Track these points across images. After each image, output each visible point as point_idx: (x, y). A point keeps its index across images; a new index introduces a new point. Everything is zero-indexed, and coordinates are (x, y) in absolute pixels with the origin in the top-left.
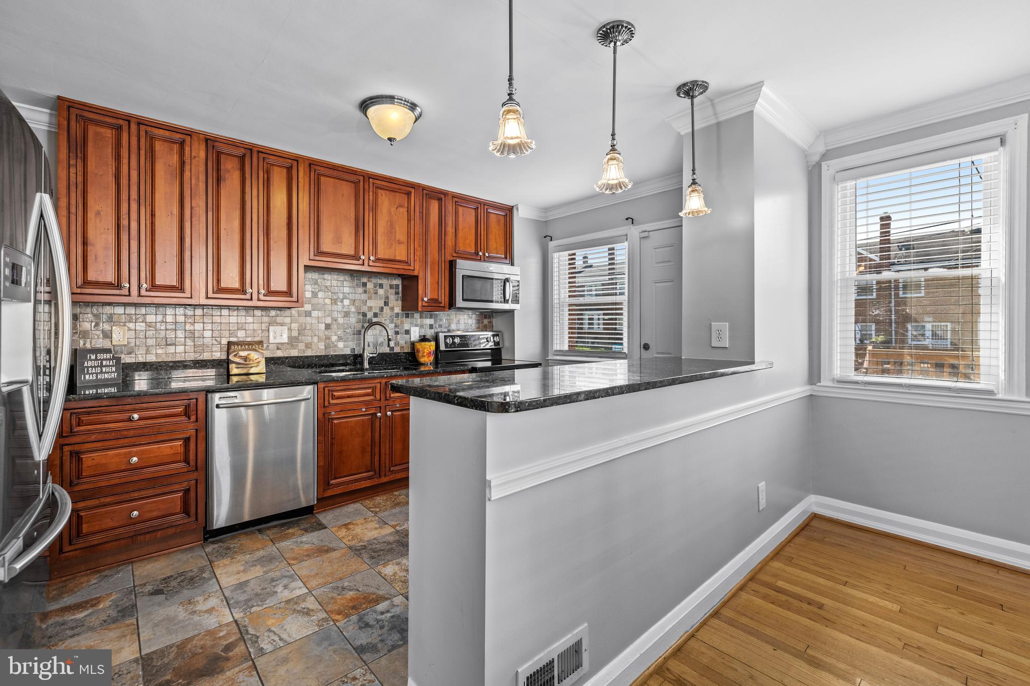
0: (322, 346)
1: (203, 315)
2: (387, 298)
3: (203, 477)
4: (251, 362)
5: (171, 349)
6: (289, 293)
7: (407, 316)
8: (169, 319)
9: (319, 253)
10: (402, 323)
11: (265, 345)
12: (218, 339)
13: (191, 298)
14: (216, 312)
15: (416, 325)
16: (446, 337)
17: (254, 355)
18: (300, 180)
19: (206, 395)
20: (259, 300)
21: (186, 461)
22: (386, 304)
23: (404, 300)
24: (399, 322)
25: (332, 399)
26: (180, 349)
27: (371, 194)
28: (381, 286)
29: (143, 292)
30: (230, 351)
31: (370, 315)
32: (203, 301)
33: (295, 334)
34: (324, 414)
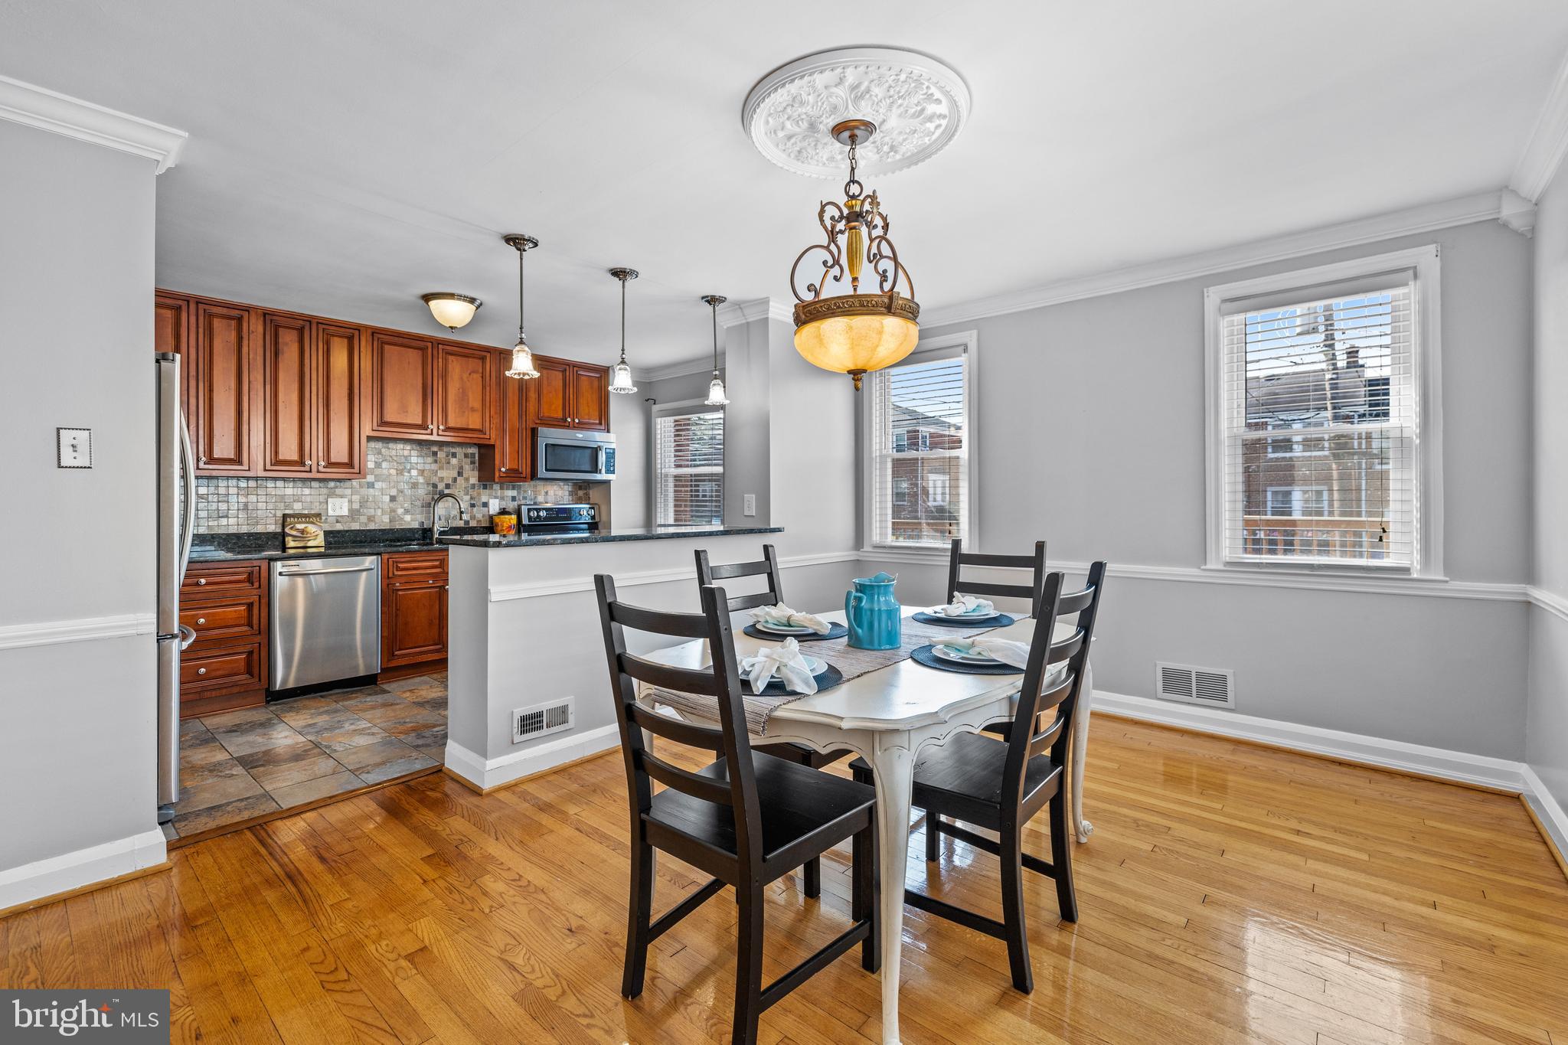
0: (386, 519)
1: (257, 487)
2: (461, 468)
3: (266, 641)
4: (309, 535)
5: (224, 521)
6: (350, 464)
7: (485, 487)
8: (222, 491)
9: (383, 423)
10: (479, 494)
11: (323, 518)
12: (273, 512)
13: (249, 470)
14: (270, 484)
15: (496, 497)
16: (529, 510)
17: (311, 528)
18: (361, 350)
19: (269, 563)
20: (318, 472)
21: (250, 624)
22: (460, 474)
23: (481, 469)
24: (475, 494)
25: (397, 570)
26: (232, 521)
27: (440, 360)
28: (454, 455)
29: (201, 465)
30: (286, 523)
31: (441, 486)
32: (261, 473)
33: (356, 506)
34: (388, 585)
